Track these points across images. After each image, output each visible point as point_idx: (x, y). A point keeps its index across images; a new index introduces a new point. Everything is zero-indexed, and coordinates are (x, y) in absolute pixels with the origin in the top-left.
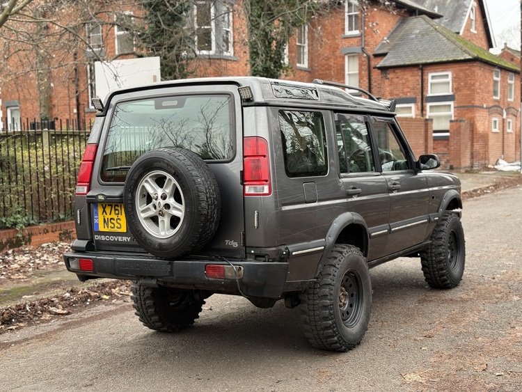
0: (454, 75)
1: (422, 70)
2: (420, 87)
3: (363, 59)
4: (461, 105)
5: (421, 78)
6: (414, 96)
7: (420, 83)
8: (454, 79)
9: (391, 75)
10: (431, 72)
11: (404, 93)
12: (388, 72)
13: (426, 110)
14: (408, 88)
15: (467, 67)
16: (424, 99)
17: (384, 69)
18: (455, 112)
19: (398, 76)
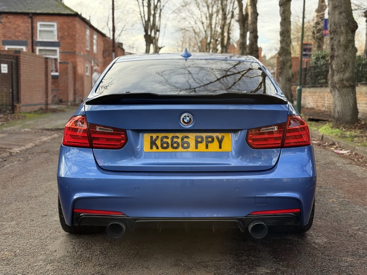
0: (59, 26)
1: (32, 18)
2: (30, 32)
4: (65, 51)
5: (31, 25)
6: (25, 40)
7: (30, 29)
8: (59, 30)
9: (4, 20)
10: (39, 21)
11: (16, 36)
12: (1, 17)
13: (36, 52)
15: (70, 21)
16: (34, 43)
18: (60, 56)
19: (10, 21)
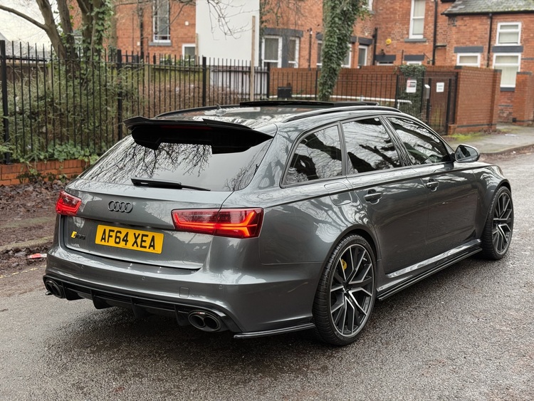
0: (525, 26)
1: (491, 18)
2: (488, 36)
3: (431, 4)
4: (528, 57)
5: (489, 27)
6: (481, 45)
7: (488, 32)
8: (524, 30)
9: (459, 22)
10: (501, 22)
11: (470, 42)
12: (456, 19)
13: (492, 61)
14: (475, 36)
16: (491, 48)
17: (451, 16)
18: (521, 63)
19: (466, 23)
